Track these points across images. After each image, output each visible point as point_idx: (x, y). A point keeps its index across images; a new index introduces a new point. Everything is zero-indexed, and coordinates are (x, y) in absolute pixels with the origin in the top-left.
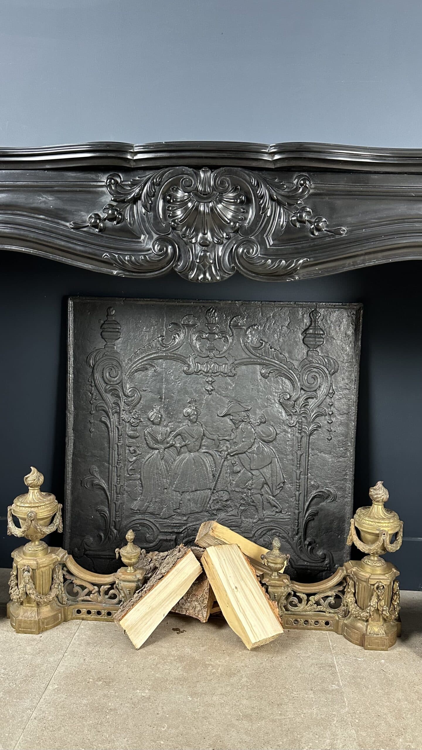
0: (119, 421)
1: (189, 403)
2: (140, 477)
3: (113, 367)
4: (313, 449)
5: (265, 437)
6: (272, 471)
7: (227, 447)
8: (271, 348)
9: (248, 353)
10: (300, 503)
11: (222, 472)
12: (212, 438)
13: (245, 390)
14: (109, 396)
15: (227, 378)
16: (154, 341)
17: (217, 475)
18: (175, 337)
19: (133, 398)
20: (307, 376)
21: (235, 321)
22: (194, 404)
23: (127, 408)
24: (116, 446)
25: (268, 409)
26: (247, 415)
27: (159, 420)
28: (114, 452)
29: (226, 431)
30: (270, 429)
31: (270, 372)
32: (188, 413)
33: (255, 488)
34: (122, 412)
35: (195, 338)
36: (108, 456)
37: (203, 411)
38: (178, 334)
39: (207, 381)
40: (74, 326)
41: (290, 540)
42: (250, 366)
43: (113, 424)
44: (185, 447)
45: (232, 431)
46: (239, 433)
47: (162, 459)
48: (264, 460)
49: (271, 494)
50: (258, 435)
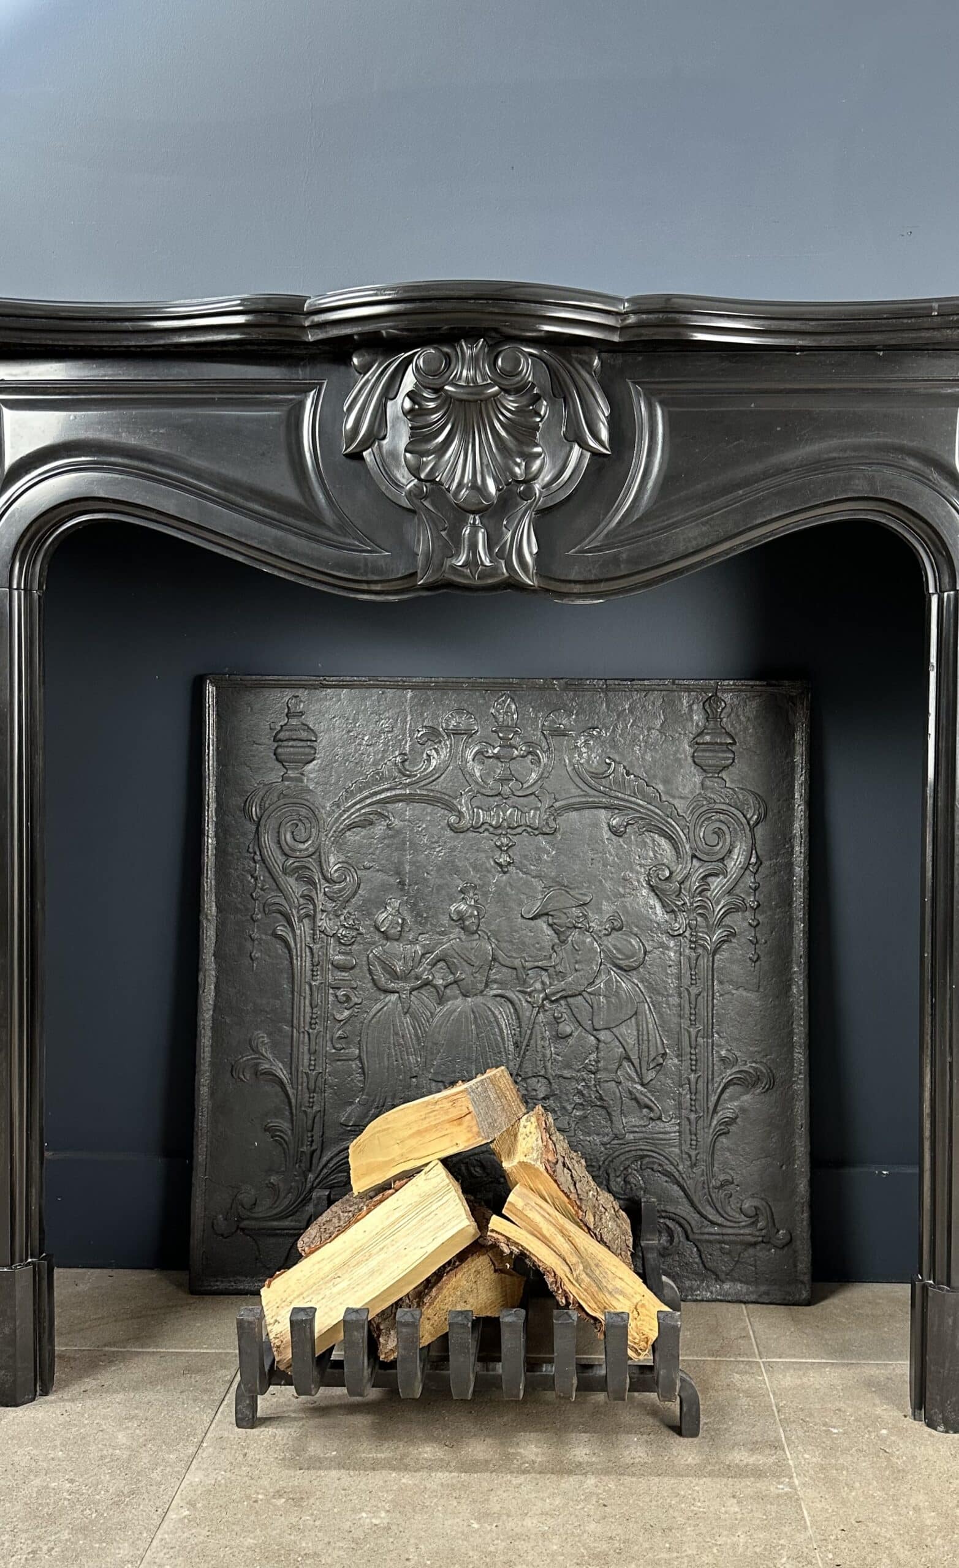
0: (314, 934)
1: (461, 891)
2: (360, 1052)
3: (300, 820)
4: (721, 982)
5: (619, 959)
6: (638, 1030)
7: (543, 983)
8: (628, 774)
9: (581, 784)
10: (700, 1097)
11: (534, 1036)
12: (510, 964)
13: (578, 862)
14: (291, 880)
15: (540, 837)
16: (385, 764)
17: (525, 1043)
18: (429, 756)
19: (343, 884)
20: (703, 829)
21: (553, 721)
22: (471, 894)
23: (330, 905)
24: (308, 987)
25: (626, 900)
26: (584, 915)
27: (399, 929)
28: (302, 1001)
29: (539, 950)
30: (630, 943)
31: (628, 824)
32: (458, 912)
33: (606, 1069)
34: (319, 916)
35: (470, 758)
36: (290, 1011)
37: (491, 908)
38: (435, 749)
39: (497, 846)
40: (217, 738)
41: (680, 1180)
42: (587, 812)
43: (301, 942)
44: (455, 986)
45: (553, 949)
46: (567, 953)
47: (406, 1013)
48: (621, 1008)
49: (637, 1080)
50: (607, 956)
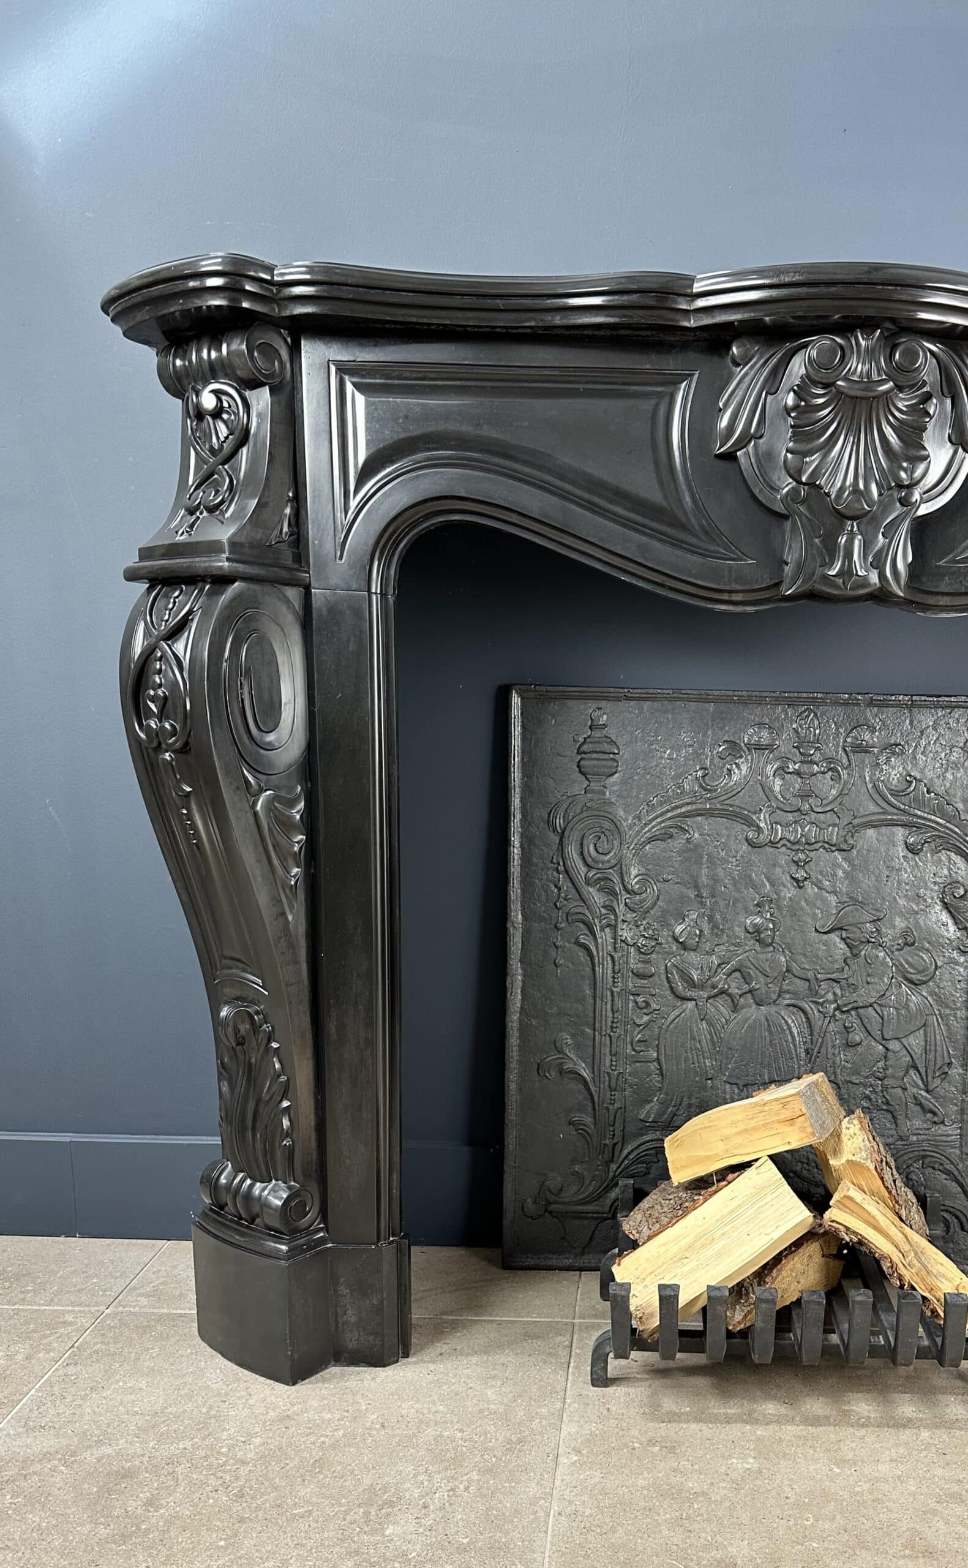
0: (615, 943)
1: (758, 905)
2: (658, 1055)
5: (910, 973)
6: (926, 1041)
7: (835, 994)
8: (928, 792)
9: (880, 801)
11: (824, 1045)
12: (804, 976)
13: (873, 879)
14: (593, 891)
15: (836, 853)
16: (687, 778)
17: (817, 1050)
18: (729, 770)
19: (644, 895)
21: (856, 738)
22: (767, 908)
23: (630, 916)
24: (609, 993)
25: (918, 916)
26: (877, 930)
27: (697, 939)
28: (604, 1007)
29: (832, 963)
30: (922, 958)
31: (926, 842)
32: (755, 925)
33: (893, 1077)
34: (620, 925)
35: (770, 773)
36: (591, 1014)
38: (736, 764)
39: (794, 861)
40: (522, 749)
41: (959, 1177)
42: (884, 829)
43: (603, 950)
44: (749, 995)
45: (845, 961)
46: (860, 967)
47: (702, 1020)
48: (911, 1020)
49: (922, 1086)
50: (898, 970)
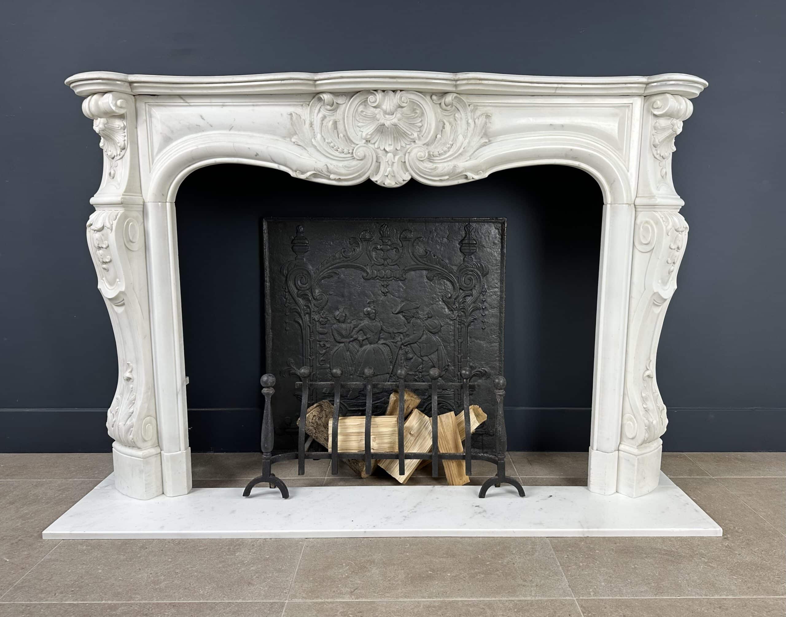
0: (310, 320)
1: (368, 303)
2: (330, 366)
3: (303, 275)
4: (470, 337)
5: (431, 329)
6: (438, 356)
8: (434, 256)
9: (416, 260)
11: (398, 359)
12: (388, 332)
13: (414, 291)
14: (300, 299)
15: (399, 281)
16: (337, 252)
18: (354, 249)
19: (321, 301)
20: (464, 278)
21: (404, 235)
22: (372, 304)
23: (316, 309)
24: (308, 341)
25: (433, 306)
26: (417, 312)
27: (344, 318)
28: (307, 346)
29: (399, 326)
30: (435, 322)
32: (368, 311)
33: (425, 371)
34: (312, 313)
35: (371, 249)
36: (302, 350)
38: (357, 246)
39: (382, 285)
40: (269, 242)
42: (418, 272)
43: (306, 323)
44: (367, 340)
45: (405, 325)
46: (410, 327)
47: (347, 351)
48: (432, 348)
50: (426, 328)
